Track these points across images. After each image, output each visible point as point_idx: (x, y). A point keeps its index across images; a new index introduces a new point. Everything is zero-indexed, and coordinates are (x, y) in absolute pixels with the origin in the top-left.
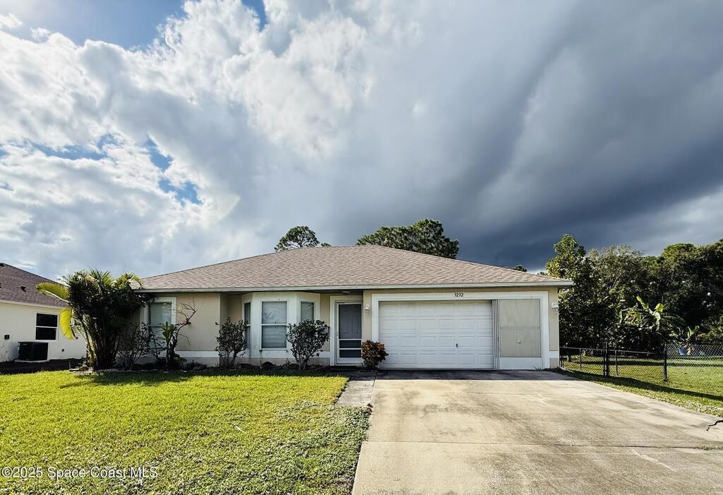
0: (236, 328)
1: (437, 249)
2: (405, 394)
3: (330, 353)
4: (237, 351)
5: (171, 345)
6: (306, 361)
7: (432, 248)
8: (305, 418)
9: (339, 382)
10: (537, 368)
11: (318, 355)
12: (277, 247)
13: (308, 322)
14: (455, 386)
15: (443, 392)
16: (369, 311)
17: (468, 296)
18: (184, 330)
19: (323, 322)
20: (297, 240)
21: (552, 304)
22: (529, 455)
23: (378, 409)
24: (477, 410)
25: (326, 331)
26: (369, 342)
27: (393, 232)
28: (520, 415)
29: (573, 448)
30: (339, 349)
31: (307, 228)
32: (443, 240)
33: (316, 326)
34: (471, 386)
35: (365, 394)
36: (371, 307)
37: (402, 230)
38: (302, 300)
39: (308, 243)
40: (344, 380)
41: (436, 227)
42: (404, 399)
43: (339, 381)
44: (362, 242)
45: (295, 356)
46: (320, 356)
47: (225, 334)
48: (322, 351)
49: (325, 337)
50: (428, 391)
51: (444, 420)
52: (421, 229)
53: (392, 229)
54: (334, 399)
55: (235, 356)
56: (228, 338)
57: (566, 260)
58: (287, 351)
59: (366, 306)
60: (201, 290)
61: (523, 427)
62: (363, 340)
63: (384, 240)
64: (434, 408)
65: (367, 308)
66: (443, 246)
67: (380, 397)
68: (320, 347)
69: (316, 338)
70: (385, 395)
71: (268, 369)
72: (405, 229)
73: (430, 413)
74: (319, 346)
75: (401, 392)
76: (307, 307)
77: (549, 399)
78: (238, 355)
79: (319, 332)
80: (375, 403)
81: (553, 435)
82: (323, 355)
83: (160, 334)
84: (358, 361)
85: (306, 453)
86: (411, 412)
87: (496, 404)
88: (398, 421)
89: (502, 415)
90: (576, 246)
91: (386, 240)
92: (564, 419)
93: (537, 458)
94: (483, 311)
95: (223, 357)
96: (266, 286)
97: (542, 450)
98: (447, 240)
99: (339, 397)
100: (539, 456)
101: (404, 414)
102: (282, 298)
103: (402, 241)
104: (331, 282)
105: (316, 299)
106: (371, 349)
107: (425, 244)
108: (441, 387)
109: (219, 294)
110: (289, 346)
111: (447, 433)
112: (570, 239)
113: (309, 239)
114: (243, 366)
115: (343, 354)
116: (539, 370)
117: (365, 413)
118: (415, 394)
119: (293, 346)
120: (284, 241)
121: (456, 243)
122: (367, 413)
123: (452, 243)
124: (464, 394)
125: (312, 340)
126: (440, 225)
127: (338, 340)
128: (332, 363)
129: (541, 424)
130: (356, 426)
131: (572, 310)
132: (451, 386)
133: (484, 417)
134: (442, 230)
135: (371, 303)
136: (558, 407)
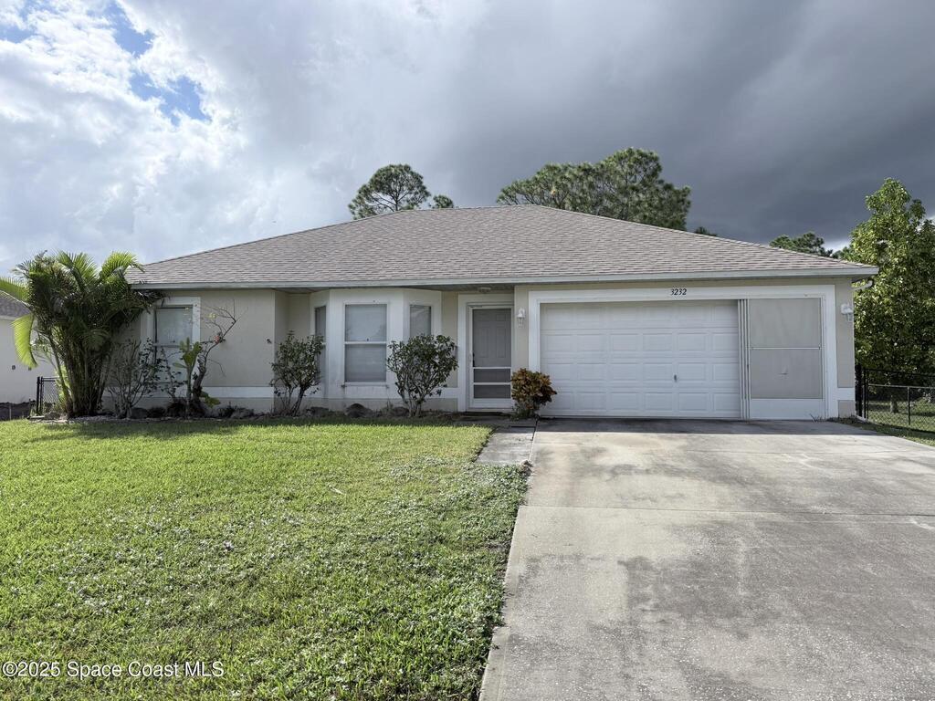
0: (302, 347)
1: (650, 205)
2: (583, 451)
3: (457, 390)
4: (304, 386)
5: (196, 377)
6: (419, 403)
7: (639, 203)
8: (431, 478)
9: (477, 434)
10: (816, 416)
11: (439, 392)
12: (354, 204)
13: (424, 338)
14: (666, 441)
15: (646, 449)
16: (525, 320)
17: (693, 294)
18: (216, 352)
19: (448, 339)
20: (390, 192)
21: (843, 306)
22: (757, 523)
23: (542, 469)
24: (695, 473)
25: (453, 353)
26: (523, 372)
27: (567, 175)
28: (761, 479)
29: (827, 516)
30: (472, 384)
31: (407, 168)
32: (660, 187)
33: (437, 345)
34: (694, 443)
35: (517, 450)
36: (527, 313)
37: (585, 170)
38: (414, 302)
39: (409, 196)
40: (484, 432)
41: (646, 164)
42: (581, 458)
43: (475, 433)
44: (509, 195)
45: (403, 396)
46: (442, 396)
47: (285, 357)
48: (445, 386)
49: (451, 364)
50: (620, 448)
51: (641, 483)
52: (619, 168)
53: (566, 169)
54: (471, 456)
55: (301, 394)
56: (291, 365)
57: (887, 225)
58: (387, 387)
59: (519, 313)
60: (243, 286)
61: (760, 492)
62: (514, 369)
63: (550, 189)
64: (628, 469)
65: (520, 315)
66: (661, 199)
67: (543, 455)
68: (443, 380)
69: (436, 365)
70: (552, 452)
71: (357, 414)
72: (590, 169)
73: (621, 476)
74: (441, 379)
75: (575, 448)
76: (421, 313)
77: (815, 459)
78: (307, 392)
79: (441, 354)
80: (537, 461)
81: (802, 503)
82: (447, 393)
83: (176, 357)
84: (507, 404)
85: (441, 516)
86: (590, 474)
87: (729, 466)
88: (570, 484)
89: (732, 478)
90: (906, 199)
91: (554, 189)
92: (828, 483)
93: (768, 526)
94: (720, 319)
95: (283, 396)
96: (353, 278)
97: (777, 517)
98: (668, 187)
99: (479, 453)
100: (771, 523)
101: (581, 476)
102: (380, 300)
103: (583, 191)
104: (460, 272)
105: (434, 300)
106: (528, 383)
107: (626, 194)
108: (642, 443)
109: (274, 292)
110: (392, 378)
111: (643, 499)
112: (895, 185)
113: (411, 189)
114: (314, 410)
115: (479, 392)
116: (820, 420)
117: (521, 473)
118: (599, 451)
119: (399, 376)
120: (365, 192)
121: (686, 192)
122: (525, 472)
123: (677, 193)
124: (681, 452)
125: (429, 368)
126: (656, 159)
127: (472, 368)
128: (461, 408)
129: (789, 489)
130: (508, 487)
131: (897, 318)
132: (660, 442)
133: (704, 482)
134: (659, 168)
135: (529, 307)
136: (825, 470)
